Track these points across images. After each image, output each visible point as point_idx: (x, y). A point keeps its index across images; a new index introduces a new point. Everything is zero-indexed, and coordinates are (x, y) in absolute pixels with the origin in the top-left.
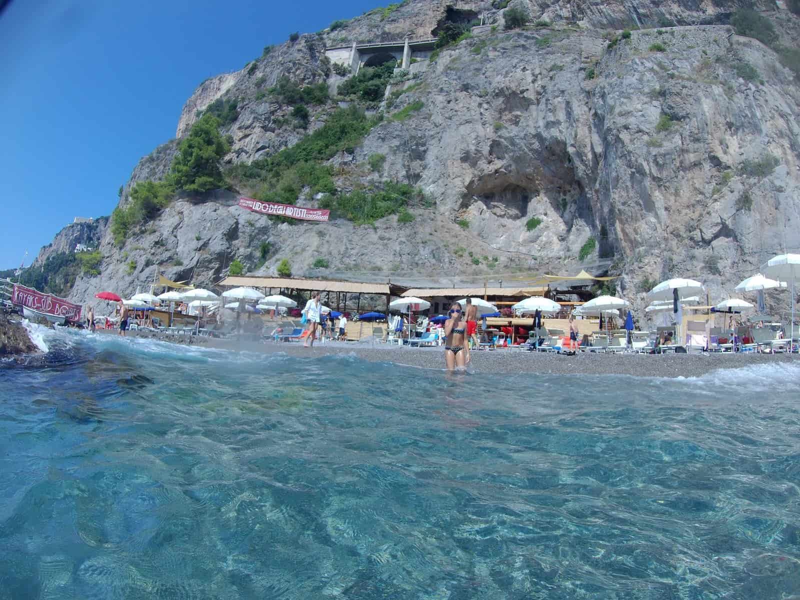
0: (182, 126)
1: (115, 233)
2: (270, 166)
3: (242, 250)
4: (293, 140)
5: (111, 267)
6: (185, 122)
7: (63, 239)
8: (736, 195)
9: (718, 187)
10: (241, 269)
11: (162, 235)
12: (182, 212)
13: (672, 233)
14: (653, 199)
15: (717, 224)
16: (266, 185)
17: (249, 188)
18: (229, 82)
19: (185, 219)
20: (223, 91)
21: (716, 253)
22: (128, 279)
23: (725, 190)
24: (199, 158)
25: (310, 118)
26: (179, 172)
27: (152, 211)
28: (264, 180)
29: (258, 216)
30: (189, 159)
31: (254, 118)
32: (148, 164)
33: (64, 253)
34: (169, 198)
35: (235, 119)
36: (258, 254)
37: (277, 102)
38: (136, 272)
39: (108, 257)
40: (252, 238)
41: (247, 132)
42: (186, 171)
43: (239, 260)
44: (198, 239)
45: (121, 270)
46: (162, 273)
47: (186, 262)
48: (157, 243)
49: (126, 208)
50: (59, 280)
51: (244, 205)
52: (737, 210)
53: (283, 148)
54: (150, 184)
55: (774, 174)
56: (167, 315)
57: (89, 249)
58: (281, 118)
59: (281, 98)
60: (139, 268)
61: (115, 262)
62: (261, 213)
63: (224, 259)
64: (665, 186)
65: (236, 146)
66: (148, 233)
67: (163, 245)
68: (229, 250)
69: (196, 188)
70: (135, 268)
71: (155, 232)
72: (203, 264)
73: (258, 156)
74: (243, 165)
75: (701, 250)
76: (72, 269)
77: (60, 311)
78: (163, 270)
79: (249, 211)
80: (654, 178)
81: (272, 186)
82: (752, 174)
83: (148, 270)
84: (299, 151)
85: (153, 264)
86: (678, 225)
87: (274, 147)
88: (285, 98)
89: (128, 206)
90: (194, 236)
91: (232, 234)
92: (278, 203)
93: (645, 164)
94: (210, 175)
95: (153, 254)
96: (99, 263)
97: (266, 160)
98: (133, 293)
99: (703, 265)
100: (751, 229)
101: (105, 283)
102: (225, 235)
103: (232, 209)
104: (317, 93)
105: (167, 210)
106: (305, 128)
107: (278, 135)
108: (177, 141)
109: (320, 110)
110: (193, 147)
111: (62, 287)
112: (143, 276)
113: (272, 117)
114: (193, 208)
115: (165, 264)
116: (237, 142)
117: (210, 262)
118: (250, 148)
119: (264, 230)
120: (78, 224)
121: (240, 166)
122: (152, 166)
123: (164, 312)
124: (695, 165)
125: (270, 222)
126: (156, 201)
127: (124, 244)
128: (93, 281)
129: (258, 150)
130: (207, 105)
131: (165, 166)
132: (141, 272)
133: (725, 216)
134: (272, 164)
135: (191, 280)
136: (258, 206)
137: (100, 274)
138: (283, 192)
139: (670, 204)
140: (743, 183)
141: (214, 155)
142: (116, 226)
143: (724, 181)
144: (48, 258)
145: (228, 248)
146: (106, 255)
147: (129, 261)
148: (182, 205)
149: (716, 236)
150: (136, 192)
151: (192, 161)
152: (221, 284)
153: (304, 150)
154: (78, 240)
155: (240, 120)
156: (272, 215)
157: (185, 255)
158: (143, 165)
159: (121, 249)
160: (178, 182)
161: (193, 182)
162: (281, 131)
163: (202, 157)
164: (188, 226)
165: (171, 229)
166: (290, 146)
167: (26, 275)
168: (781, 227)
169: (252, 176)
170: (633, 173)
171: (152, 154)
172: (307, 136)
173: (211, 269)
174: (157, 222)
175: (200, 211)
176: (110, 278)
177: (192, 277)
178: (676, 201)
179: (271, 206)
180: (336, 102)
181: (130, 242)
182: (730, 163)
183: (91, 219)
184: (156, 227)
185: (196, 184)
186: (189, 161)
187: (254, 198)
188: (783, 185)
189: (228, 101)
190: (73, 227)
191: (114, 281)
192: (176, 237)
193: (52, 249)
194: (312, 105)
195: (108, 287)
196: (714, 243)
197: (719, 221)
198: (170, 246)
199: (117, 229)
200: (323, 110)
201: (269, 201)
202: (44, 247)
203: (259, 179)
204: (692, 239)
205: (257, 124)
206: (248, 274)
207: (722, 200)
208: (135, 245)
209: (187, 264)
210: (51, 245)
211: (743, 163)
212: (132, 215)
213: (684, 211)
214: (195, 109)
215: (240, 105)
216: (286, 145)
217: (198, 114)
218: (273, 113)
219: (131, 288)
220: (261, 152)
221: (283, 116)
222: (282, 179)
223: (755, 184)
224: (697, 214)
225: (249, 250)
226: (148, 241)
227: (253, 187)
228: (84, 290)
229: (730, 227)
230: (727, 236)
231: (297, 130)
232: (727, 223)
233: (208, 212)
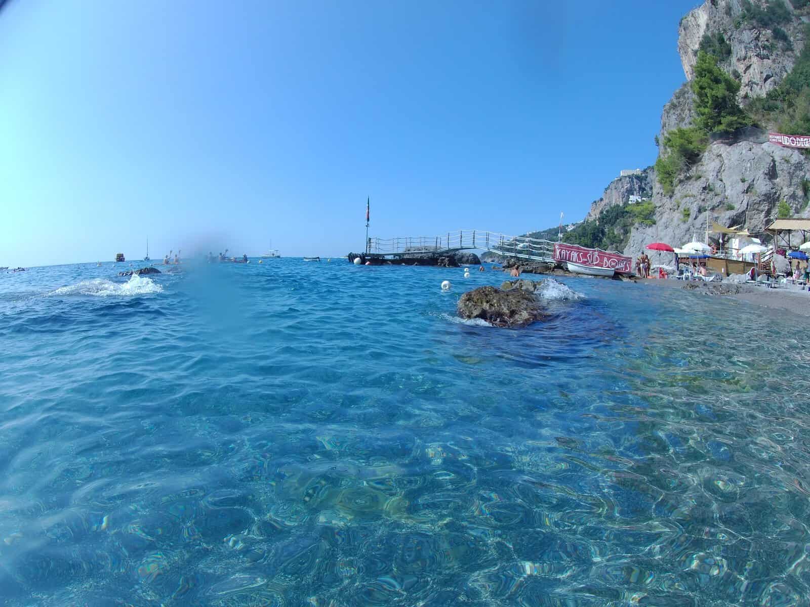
0: (687, 68)
1: (661, 183)
2: (782, 96)
3: (785, 189)
4: (790, 66)
5: (665, 216)
6: (688, 64)
7: (614, 191)
10: (788, 210)
11: (708, 180)
12: (721, 155)
16: (786, 117)
17: (773, 122)
18: (703, 17)
19: (726, 161)
20: (703, 27)
22: (684, 227)
24: (715, 99)
25: (789, 38)
26: (703, 115)
27: (692, 158)
28: (783, 111)
29: (790, 151)
30: (706, 100)
31: (745, 48)
32: (672, 111)
33: (618, 206)
34: (704, 141)
35: (729, 52)
36: (800, 193)
37: (754, 28)
38: (690, 220)
39: (660, 207)
40: (791, 176)
41: (747, 62)
42: (708, 112)
43: (785, 200)
44: (743, 181)
45: (675, 219)
46: (717, 218)
47: (737, 206)
48: (704, 188)
49: (665, 158)
50: (617, 231)
51: (774, 140)
53: (785, 75)
54: (680, 131)
56: (724, 263)
57: (643, 199)
58: (766, 43)
59: (754, 22)
60: (693, 215)
61: (668, 211)
62: (793, 148)
63: (771, 199)
65: (745, 80)
66: (694, 179)
67: (711, 190)
68: (774, 191)
69: (725, 128)
70: (689, 215)
71: (700, 177)
72: (753, 207)
73: (768, 87)
74: (759, 99)
76: (630, 220)
77: (608, 263)
78: (716, 215)
79: (780, 147)
81: (792, 117)
83: (701, 217)
84: (798, 75)
85: (705, 210)
87: (776, 74)
88: (757, 21)
89: (667, 155)
90: (739, 178)
91: (772, 174)
92: (802, 135)
94: (732, 114)
95: (704, 200)
96: (652, 213)
97: (776, 90)
98: (689, 241)
101: (660, 233)
102: (766, 174)
103: (765, 146)
104: (780, 11)
105: (706, 154)
106: (792, 50)
107: (774, 61)
108: (690, 84)
109: (792, 28)
110: (705, 88)
111: (622, 237)
112: (698, 223)
113: (760, 44)
114: (729, 149)
115: (717, 208)
116: (743, 75)
117: (759, 203)
118: (757, 79)
119: (799, 166)
120: (626, 177)
121: (757, 99)
122: (677, 113)
123: (721, 259)
125: (802, 157)
126: (691, 146)
127: (673, 193)
128: (649, 231)
129: (766, 80)
130: (698, 44)
131: (690, 110)
132: (695, 219)
134: (782, 93)
135: (744, 224)
136: (786, 140)
137: (655, 223)
138: (802, 122)
141: (727, 93)
142: (661, 176)
144: (601, 212)
145: (772, 189)
146: (658, 205)
147: (681, 209)
148: (717, 147)
150: (669, 140)
151: (710, 102)
152: (770, 228)
153: (801, 73)
154: (630, 192)
155: (735, 53)
156: (802, 149)
157: (735, 199)
158: (668, 113)
159: (671, 197)
160: (706, 125)
161: (720, 123)
162: (774, 57)
163: (717, 97)
164: (730, 168)
165: (715, 174)
166: (789, 72)
167: (580, 229)
169: (770, 109)
171: (671, 100)
172: (796, 57)
173: (762, 211)
174: (700, 168)
175: (737, 151)
176: (666, 227)
177: (745, 220)
179: (798, 139)
180: (798, 17)
181: (679, 190)
183: (638, 171)
184: (700, 173)
185: (724, 125)
186: (708, 102)
187: (780, 132)
189: (713, 35)
190: (621, 180)
191: (670, 230)
192: (721, 181)
193: (603, 203)
194: (782, 25)
195: (666, 235)
198: (718, 190)
199: (662, 179)
200: (795, 28)
201: (794, 134)
202: (595, 202)
203: (777, 111)
205: (750, 54)
206: (796, 216)
208: (684, 192)
209: (739, 207)
210: (601, 200)
212: (673, 163)
214: (689, 50)
215: (726, 37)
216: (786, 71)
217: (695, 53)
218: (757, 38)
219: (688, 236)
220: (769, 81)
221: (767, 41)
222: (797, 107)
225: (792, 189)
226: (695, 187)
227: (776, 120)
228: (640, 240)
231: (786, 53)
233: (744, 152)
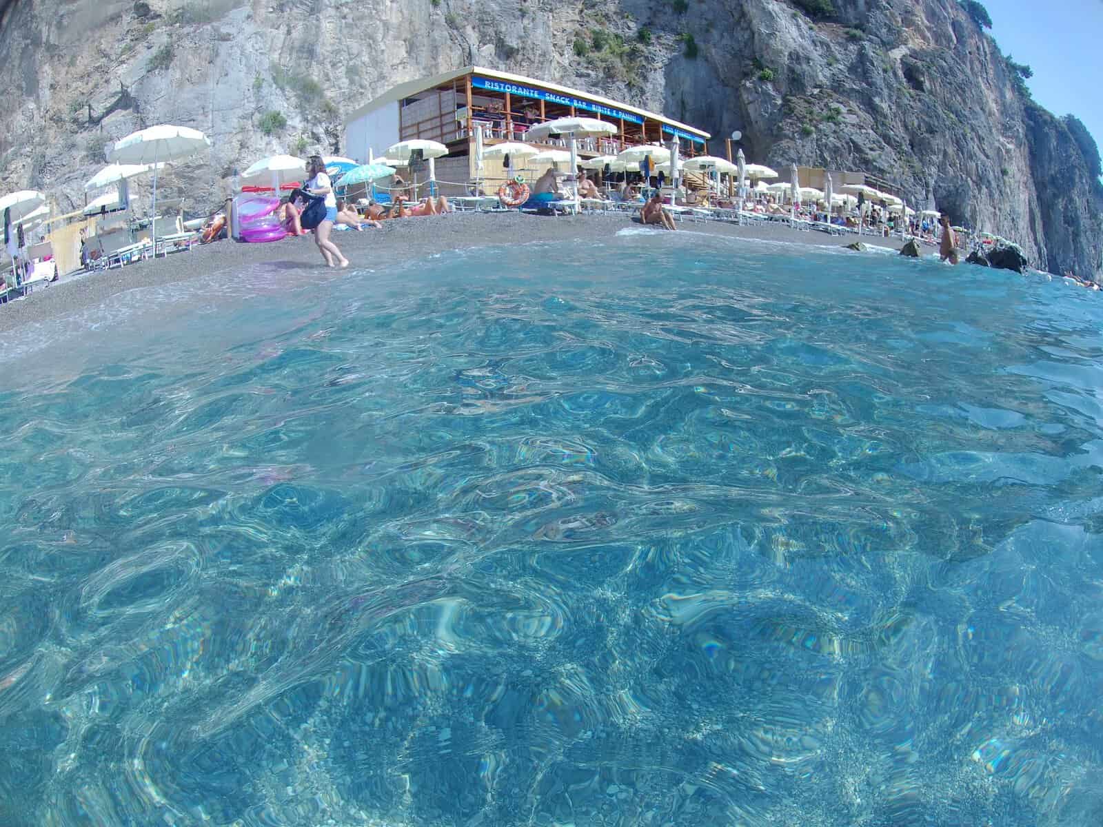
8: (154, 51)
9: (132, 44)
13: (51, 119)
14: (40, 76)
15: (116, 93)
21: (105, 133)
23: (141, 47)
52: (149, 71)
55: (225, 20)
64: (59, 55)
75: (85, 134)
80: (51, 48)
82: (190, 21)
86: (62, 106)
93: (44, 29)
99: (84, 153)
100: (162, 94)
124: (112, 19)
133: (128, 82)
139: (58, 78)
140: (170, 35)
143: (144, 35)
149: (110, 111)
168: (211, 85)
170: (27, 46)
178: (67, 73)
182: (162, 11)
188: (233, 31)
196: (105, 121)
197: (119, 89)
204: (75, 121)
207: (132, 61)
211: (183, 8)
213: (74, 85)
223: (188, 34)
224: (91, 85)
229: (132, 95)
230: (125, 107)
232: (129, 90)
